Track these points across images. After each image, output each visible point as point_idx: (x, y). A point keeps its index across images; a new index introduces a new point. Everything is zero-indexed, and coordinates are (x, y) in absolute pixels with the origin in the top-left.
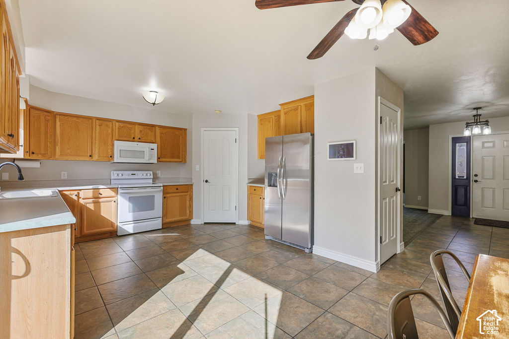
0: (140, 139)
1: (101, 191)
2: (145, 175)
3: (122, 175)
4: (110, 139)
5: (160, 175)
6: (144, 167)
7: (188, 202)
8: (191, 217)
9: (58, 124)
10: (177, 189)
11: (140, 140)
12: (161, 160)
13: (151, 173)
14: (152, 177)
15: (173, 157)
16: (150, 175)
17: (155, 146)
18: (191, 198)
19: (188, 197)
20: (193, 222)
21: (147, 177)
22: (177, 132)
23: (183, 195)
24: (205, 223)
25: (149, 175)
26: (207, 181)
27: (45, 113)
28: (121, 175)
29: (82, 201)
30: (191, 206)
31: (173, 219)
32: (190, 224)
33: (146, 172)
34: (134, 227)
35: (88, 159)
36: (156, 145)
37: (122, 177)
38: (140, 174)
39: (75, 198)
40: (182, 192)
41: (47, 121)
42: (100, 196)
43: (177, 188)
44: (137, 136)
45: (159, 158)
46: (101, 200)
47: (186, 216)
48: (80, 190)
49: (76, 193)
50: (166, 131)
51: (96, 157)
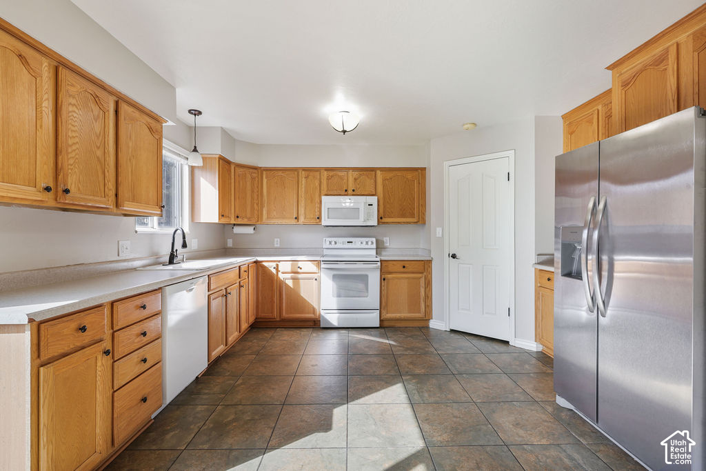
0: (354, 190)
1: (300, 264)
2: (365, 243)
3: (336, 243)
4: (317, 194)
5: (388, 244)
6: (361, 231)
7: (422, 290)
8: (428, 317)
9: (265, 180)
10: (404, 267)
11: (355, 193)
12: (384, 220)
13: (374, 240)
14: (374, 246)
15: (403, 216)
16: (372, 243)
17: (374, 200)
18: (428, 284)
19: (422, 281)
20: (434, 324)
21: (367, 247)
22: (409, 176)
23: (413, 278)
24: (452, 331)
25: (370, 243)
26: (454, 256)
27: (251, 170)
28: (333, 243)
29: (281, 276)
30: (428, 297)
31: (397, 315)
32: (428, 327)
33: (367, 239)
34: (339, 318)
35: (294, 222)
36: (376, 197)
37: (336, 246)
38: (357, 242)
39: (274, 271)
40: (413, 273)
41: (253, 179)
42: (299, 270)
43: (404, 265)
44: (351, 187)
45: (381, 218)
46: (300, 276)
47: (419, 312)
48: (279, 261)
49: (274, 265)
50: (391, 174)
51: (302, 219)
